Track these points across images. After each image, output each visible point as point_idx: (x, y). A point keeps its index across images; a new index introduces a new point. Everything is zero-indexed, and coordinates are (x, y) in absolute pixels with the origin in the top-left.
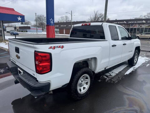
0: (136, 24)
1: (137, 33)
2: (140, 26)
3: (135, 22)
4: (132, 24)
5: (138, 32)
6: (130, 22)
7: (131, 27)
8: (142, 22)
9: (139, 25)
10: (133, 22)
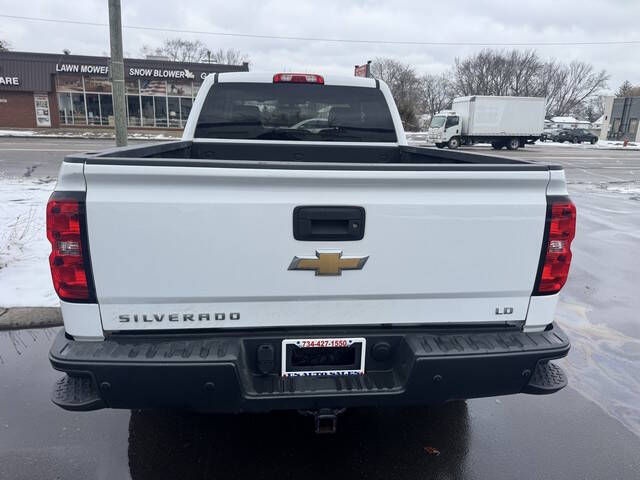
0: (160, 79)
1: (171, 117)
2: (175, 91)
3: (157, 73)
4: (147, 80)
5: (173, 114)
6: (138, 72)
7: (142, 93)
8: (182, 74)
9: (173, 87)
10: (148, 73)
